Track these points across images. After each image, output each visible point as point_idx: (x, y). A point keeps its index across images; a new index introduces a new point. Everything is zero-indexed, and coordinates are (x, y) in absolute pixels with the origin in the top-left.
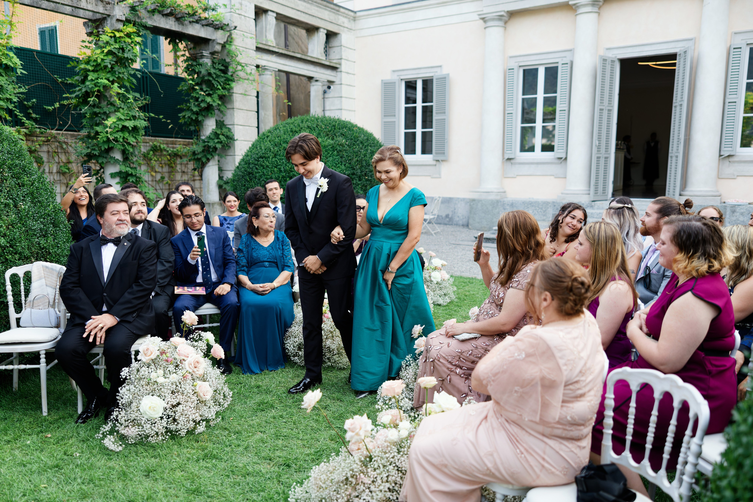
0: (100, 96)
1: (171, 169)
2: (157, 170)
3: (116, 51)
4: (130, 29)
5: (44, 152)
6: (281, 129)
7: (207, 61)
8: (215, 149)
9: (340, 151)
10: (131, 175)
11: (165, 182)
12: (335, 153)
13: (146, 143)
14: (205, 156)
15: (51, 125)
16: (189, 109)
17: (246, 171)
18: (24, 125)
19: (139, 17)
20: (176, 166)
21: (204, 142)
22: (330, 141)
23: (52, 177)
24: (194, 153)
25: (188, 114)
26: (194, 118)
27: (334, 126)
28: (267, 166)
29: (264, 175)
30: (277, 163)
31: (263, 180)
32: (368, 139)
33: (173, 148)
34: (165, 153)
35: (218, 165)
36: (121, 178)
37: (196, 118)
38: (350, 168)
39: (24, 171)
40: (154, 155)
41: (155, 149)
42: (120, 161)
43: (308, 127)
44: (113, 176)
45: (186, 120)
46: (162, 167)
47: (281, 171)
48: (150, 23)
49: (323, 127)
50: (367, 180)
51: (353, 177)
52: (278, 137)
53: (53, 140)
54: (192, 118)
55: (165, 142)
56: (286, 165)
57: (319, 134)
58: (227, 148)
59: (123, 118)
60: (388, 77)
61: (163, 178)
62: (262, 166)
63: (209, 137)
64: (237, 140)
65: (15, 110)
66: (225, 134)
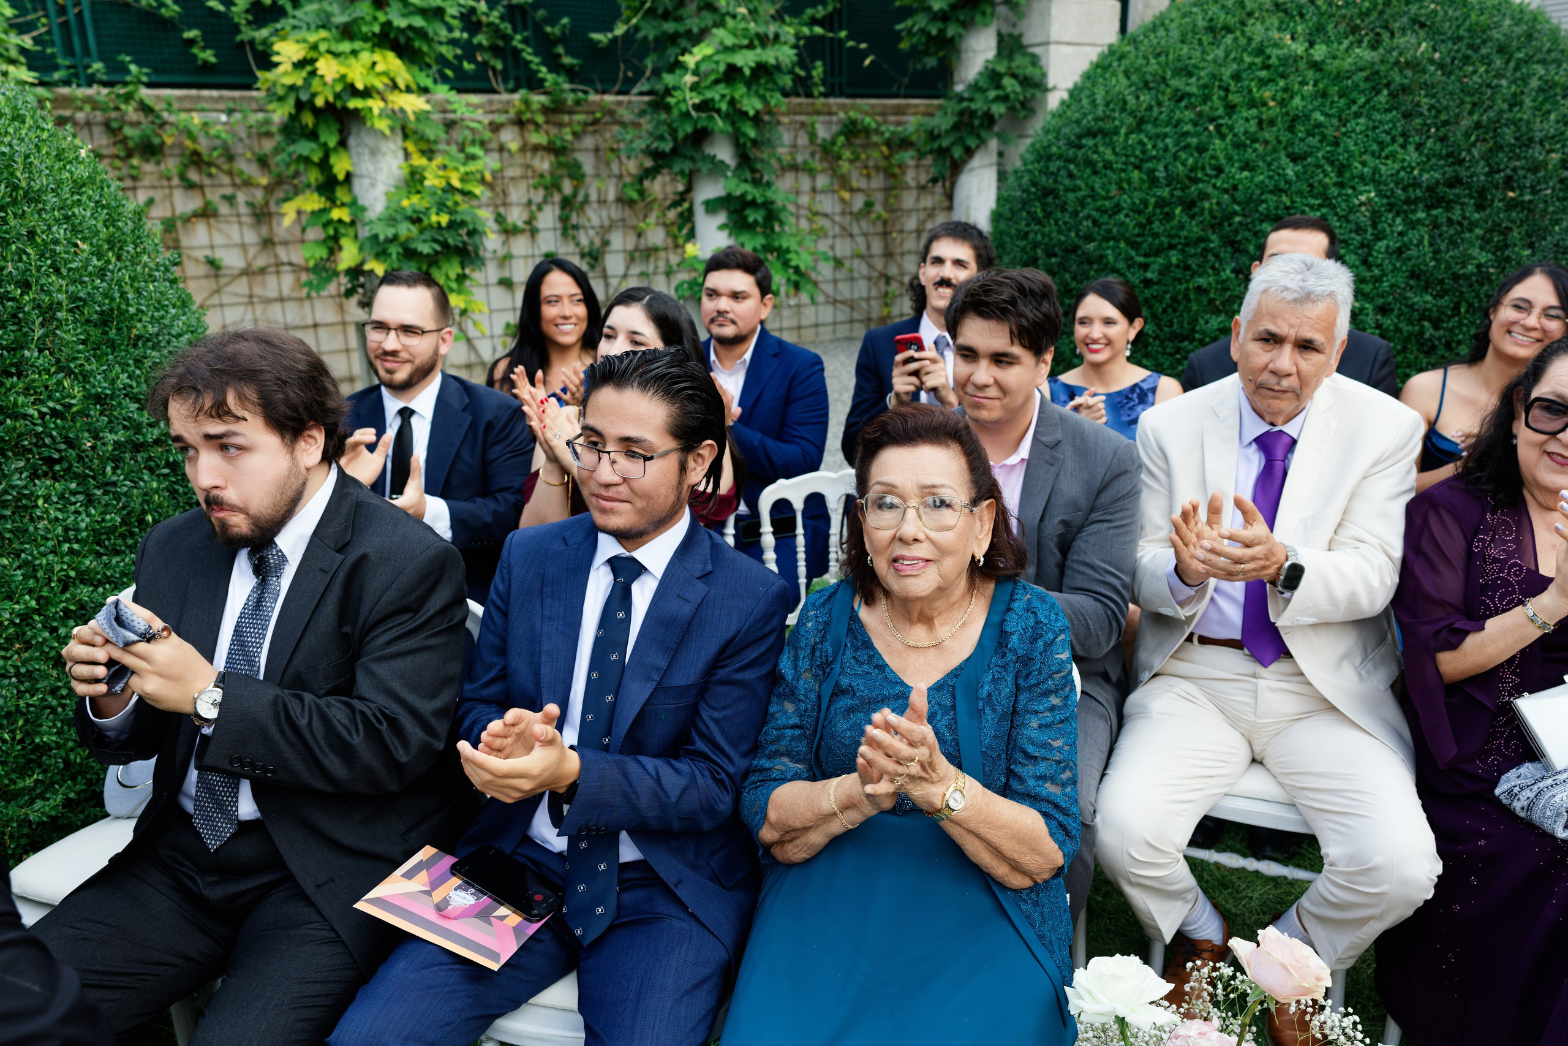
1: (892, 181)
2: (855, 184)
5: (586, 150)
6: (1173, 26)
8: (989, 120)
9: (1404, 89)
10: (753, 203)
11: (873, 216)
12: (1383, 97)
13: (830, 114)
14: (960, 141)
15: (602, 81)
16: (923, 7)
17: (1035, 184)
18: (542, 87)
20: (904, 173)
21: (961, 99)
22: (1365, 54)
23: (604, 213)
24: (932, 136)
25: (920, 21)
26: (934, 32)
28: (1108, 165)
29: (1094, 198)
30: (1144, 152)
31: (1088, 217)
32: (1529, 36)
33: (899, 123)
34: (875, 138)
35: (999, 164)
36: (731, 213)
37: (942, 32)
38: (1440, 157)
40: (849, 144)
41: (852, 130)
42: (728, 167)
44: (712, 207)
45: (915, 40)
46: (868, 176)
47: (1154, 181)
50: (1511, 205)
51: (1451, 193)
52: (1159, 55)
53: (607, 119)
54: (929, 34)
55: (879, 110)
56: (1176, 157)
57: (1320, 29)
58: (1022, 114)
59: (732, 42)
61: (869, 205)
62: (1090, 163)
63: (975, 87)
64: (1054, 88)
65: (523, 50)
66: (1019, 72)
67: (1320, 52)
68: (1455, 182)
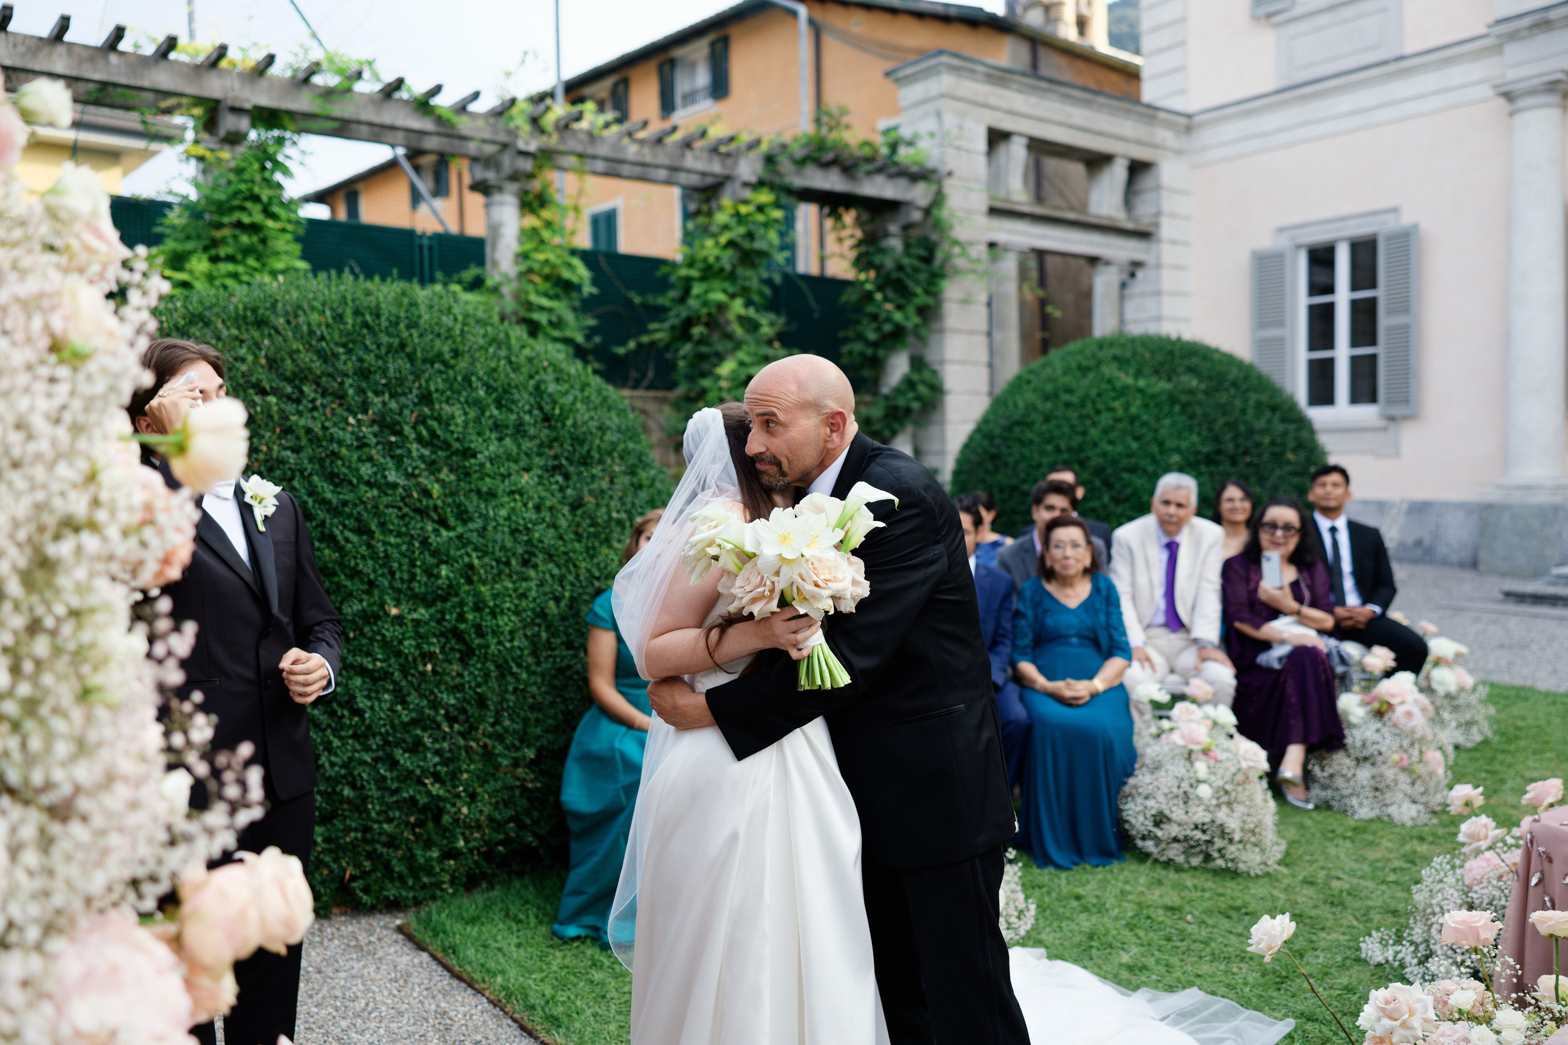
0: (712, 323)
3: (739, 240)
4: (765, 197)
7: (895, 243)
8: (908, 411)
9: (1188, 404)
12: (1177, 409)
14: (889, 425)
15: (622, 381)
16: (860, 337)
19: (778, 174)
21: (887, 398)
22: (1164, 385)
25: (857, 347)
26: (869, 354)
27: (1171, 353)
29: (1025, 460)
37: (873, 354)
38: (1210, 439)
39: (641, 461)
43: (1115, 358)
45: (854, 358)
48: (798, 182)
49: (1147, 355)
50: (1250, 464)
51: (1219, 458)
52: (1051, 381)
54: (865, 354)
56: (1070, 438)
58: (929, 409)
59: (747, 359)
60: (1266, 242)
62: (1019, 441)
63: (898, 391)
64: (950, 392)
66: (927, 381)
67: (1142, 383)
68: (1219, 452)
